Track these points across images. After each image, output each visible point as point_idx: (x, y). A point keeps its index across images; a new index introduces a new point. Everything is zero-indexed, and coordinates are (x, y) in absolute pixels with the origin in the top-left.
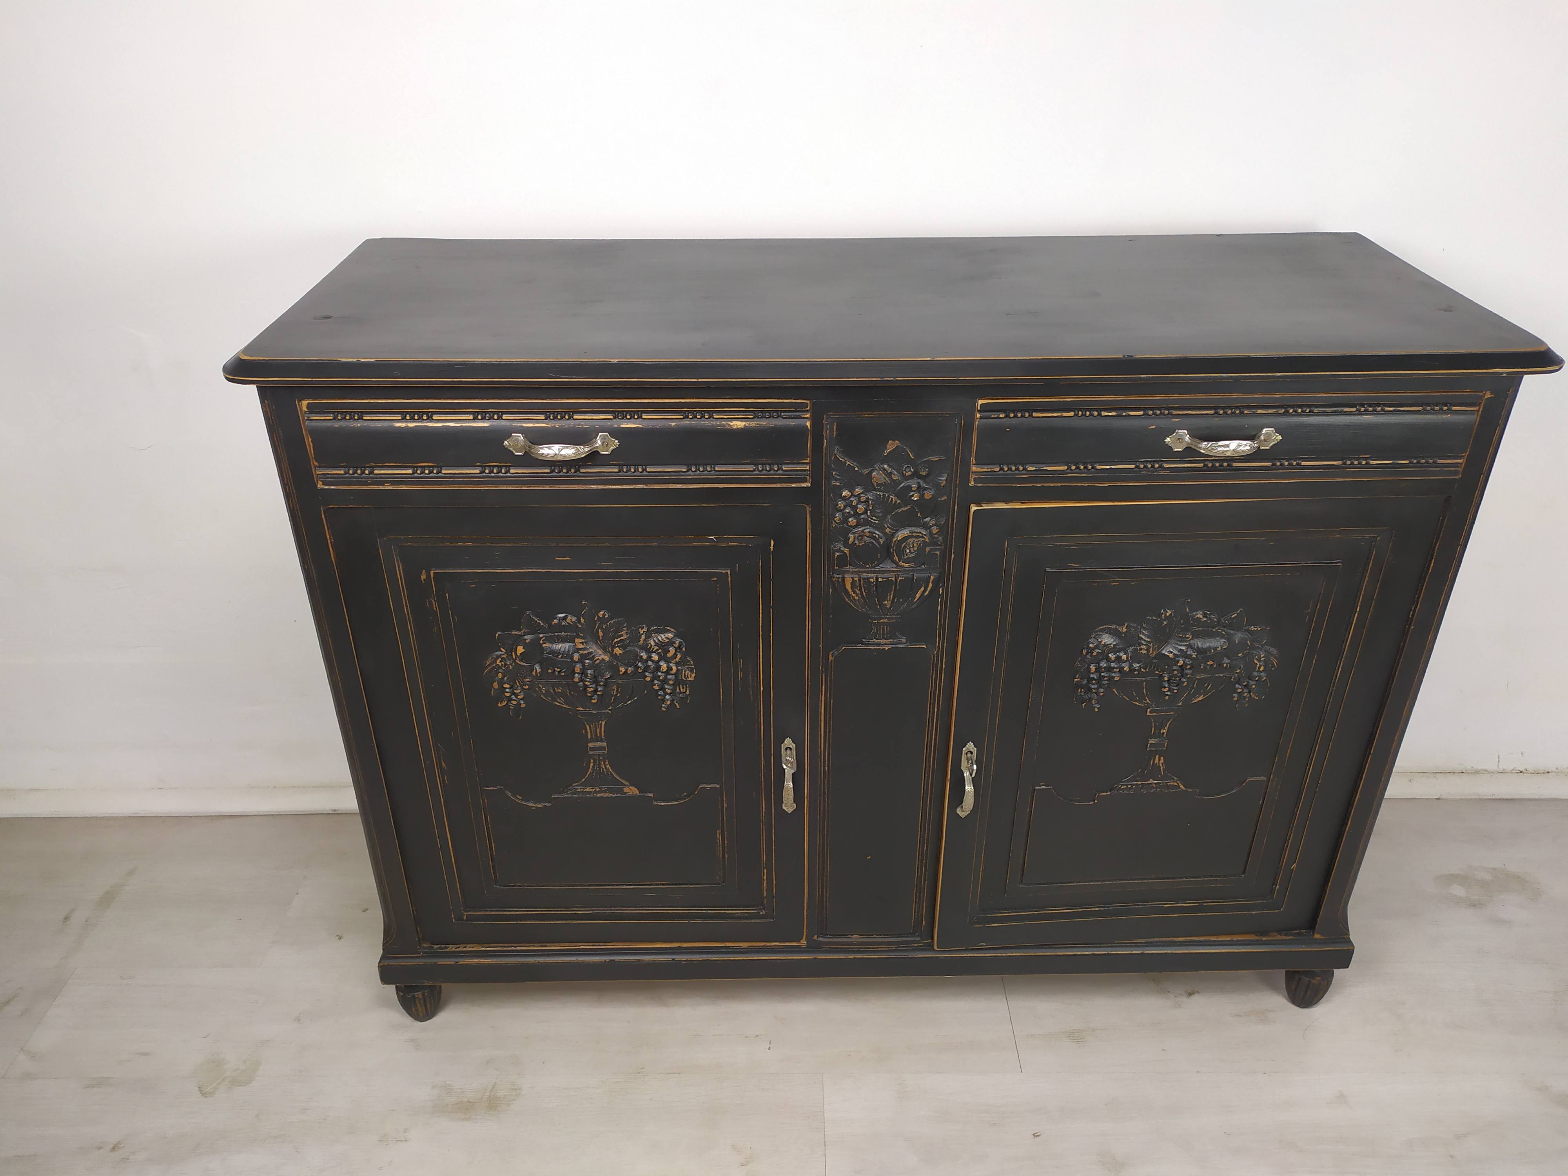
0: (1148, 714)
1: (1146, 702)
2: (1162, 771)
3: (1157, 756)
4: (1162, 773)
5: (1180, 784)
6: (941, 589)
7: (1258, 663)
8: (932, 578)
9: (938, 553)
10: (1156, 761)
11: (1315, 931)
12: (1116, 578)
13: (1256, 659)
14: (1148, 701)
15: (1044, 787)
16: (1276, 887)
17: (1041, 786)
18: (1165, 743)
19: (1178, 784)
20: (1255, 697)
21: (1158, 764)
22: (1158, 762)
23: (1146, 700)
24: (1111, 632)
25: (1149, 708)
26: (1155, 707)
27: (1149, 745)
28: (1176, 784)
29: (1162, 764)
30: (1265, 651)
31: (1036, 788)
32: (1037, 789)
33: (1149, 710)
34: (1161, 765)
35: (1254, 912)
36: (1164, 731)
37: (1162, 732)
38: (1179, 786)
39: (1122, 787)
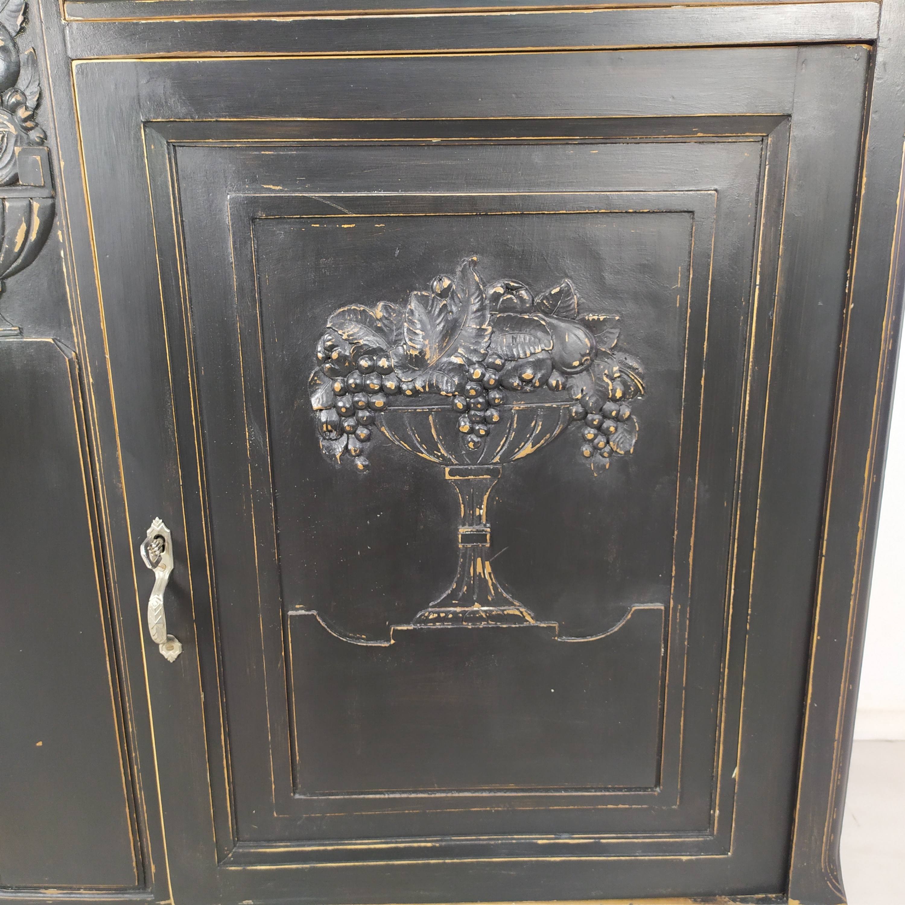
0: (447, 477)
1: (439, 454)
2: (491, 588)
3: (479, 560)
4: (493, 592)
5: (525, 614)
6: (60, 233)
7: (610, 382)
8: (36, 206)
9: (38, 158)
10: (479, 569)
11: (789, 895)
12: (346, 211)
13: (607, 376)
14: (443, 452)
15: (303, 612)
16: (714, 812)
17: (297, 609)
18: (486, 535)
19: (521, 613)
20: (618, 450)
21: (482, 574)
22: (482, 572)
23: (439, 451)
24: (357, 318)
25: (447, 465)
26: (456, 465)
27: (460, 536)
28: (517, 613)
29: (490, 574)
30: (621, 362)
31: (290, 613)
32: (291, 616)
33: (447, 470)
34: (487, 577)
35: (684, 858)
36: (481, 511)
37: (477, 514)
38: (524, 617)
39: (431, 617)
